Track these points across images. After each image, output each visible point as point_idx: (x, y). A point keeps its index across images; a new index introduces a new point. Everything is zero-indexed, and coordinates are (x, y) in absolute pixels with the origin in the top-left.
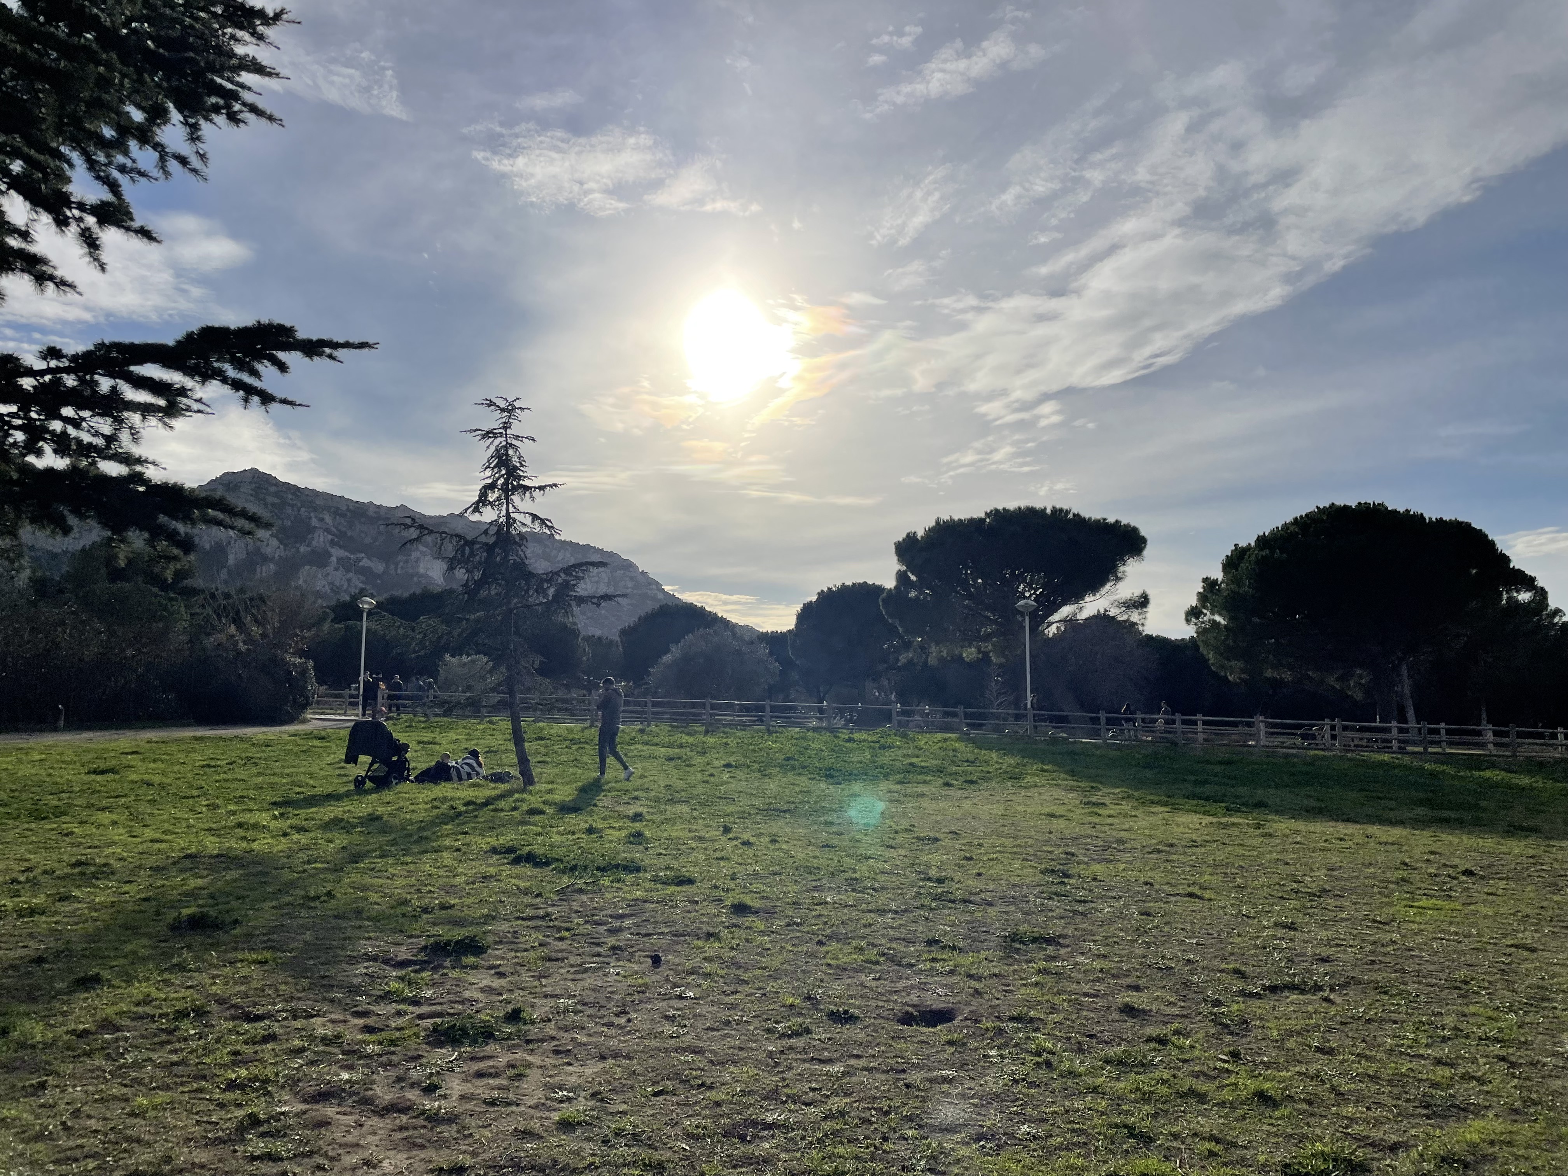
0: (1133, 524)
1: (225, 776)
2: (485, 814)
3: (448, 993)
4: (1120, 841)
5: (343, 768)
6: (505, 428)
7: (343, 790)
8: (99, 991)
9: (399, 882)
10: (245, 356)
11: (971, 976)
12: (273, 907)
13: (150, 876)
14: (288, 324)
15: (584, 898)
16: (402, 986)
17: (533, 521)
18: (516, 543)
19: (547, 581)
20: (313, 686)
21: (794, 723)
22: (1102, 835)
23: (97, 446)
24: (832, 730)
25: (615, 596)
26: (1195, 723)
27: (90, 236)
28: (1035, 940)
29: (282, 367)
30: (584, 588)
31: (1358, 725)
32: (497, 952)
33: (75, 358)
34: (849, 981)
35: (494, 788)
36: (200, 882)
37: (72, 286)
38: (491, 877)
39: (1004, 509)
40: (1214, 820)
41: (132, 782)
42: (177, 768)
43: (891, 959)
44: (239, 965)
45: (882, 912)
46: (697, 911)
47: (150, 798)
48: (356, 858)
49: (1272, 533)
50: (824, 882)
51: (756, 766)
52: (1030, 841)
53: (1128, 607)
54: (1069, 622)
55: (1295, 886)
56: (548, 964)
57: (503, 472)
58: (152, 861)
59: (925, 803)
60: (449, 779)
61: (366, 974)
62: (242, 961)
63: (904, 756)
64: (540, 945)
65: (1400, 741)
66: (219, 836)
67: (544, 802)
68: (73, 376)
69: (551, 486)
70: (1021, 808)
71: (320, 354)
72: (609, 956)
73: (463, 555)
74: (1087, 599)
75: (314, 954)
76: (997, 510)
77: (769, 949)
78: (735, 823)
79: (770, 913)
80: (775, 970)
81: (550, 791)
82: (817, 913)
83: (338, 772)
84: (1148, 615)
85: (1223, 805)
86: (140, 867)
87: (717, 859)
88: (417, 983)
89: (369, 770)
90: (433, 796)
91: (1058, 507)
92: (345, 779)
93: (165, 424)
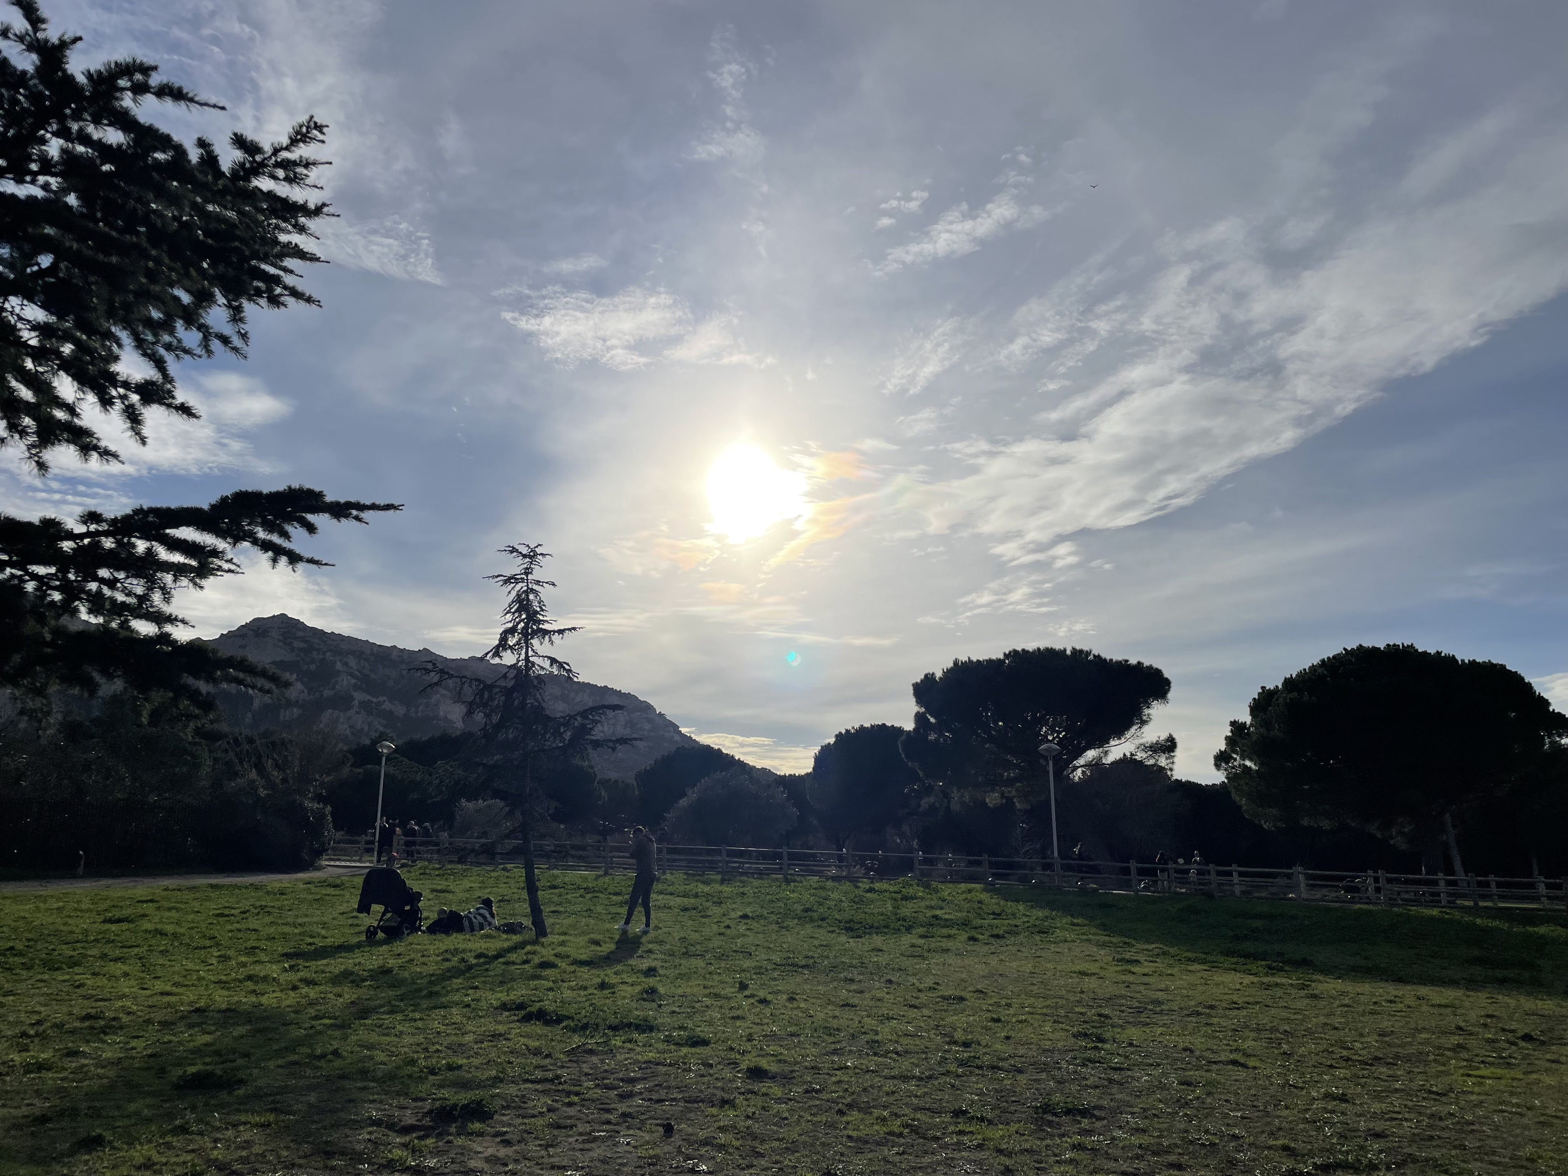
0: (1155, 666)
1: (238, 926)
2: (497, 967)
3: (452, 1163)
4: (1158, 1002)
5: (355, 917)
6: (527, 574)
7: (355, 940)
8: (101, 1154)
9: (407, 1040)
10: (276, 518)
11: (1000, 1151)
12: (279, 1066)
13: (158, 1031)
14: (317, 489)
15: (595, 1059)
16: (405, 1154)
17: (551, 665)
18: (535, 687)
19: (562, 724)
20: (331, 833)
21: (812, 871)
22: (1138, 995)
23: (129, 605)
24: (854, 880)
25: (630, 740)
26: (1230, 874)
27: (134, 412)
28: (1068, 1112)
29: (311, 528)
30: (601, 731)
31: (1403, 877)
32: (505, 1118)
33: (114, 521)
34: (870, 1155)
35: (507, 939)
36: (207, 1038)
37: (115, 456)
38: (500, 1035)
39: (1023, 650)
40: (1255, 979)
41: (146, 931)
42: (190, 917)
43: (915, 1130)
44: (242, 1128)
45: (905, 1078)
46: (711, 1075)
47: (162, 948)
48: (364, 1013)
49: (1299, 675)
50: (844, 1044)
51: (773, 917)
52: (1061, 1002)
53: (1155, 751)
54: (1095, 766)
55: (1345, 1053)
56: (556, 1132)
57: (524, 616)
58: (158, 1016)
59: (951, 959)
60: (460, 929)
61: (369, 1140)
62: (245, 1123)
63: (928, 907)
64: (549, 1110)
65: (1450, 895)
66: (228, 989)
67: (556, 955)
68: (111, 539)
69: (569, 630)
70: (1050, 966)
71: (347, 516)
72: (617, 1124)
73: (482, 697)
74: (1112, 743)
75: (316, 1118)
76: (1015, 651)
77: (786, 1119)
78: (752, 979)
79: (786, 1079)
80: (793, 1142)
81: (562, 944)
82: (838, 1078)
83: (350, 921)
84: (1176, 760)
85: (1263, 963)
86: (149, 1022)
87: (733, 1018)
88: (421, 1151)
89: (380, 921)
90: (444, 948)
91: (1078, 648)
92: (357, 929)
93: (195, 584)
